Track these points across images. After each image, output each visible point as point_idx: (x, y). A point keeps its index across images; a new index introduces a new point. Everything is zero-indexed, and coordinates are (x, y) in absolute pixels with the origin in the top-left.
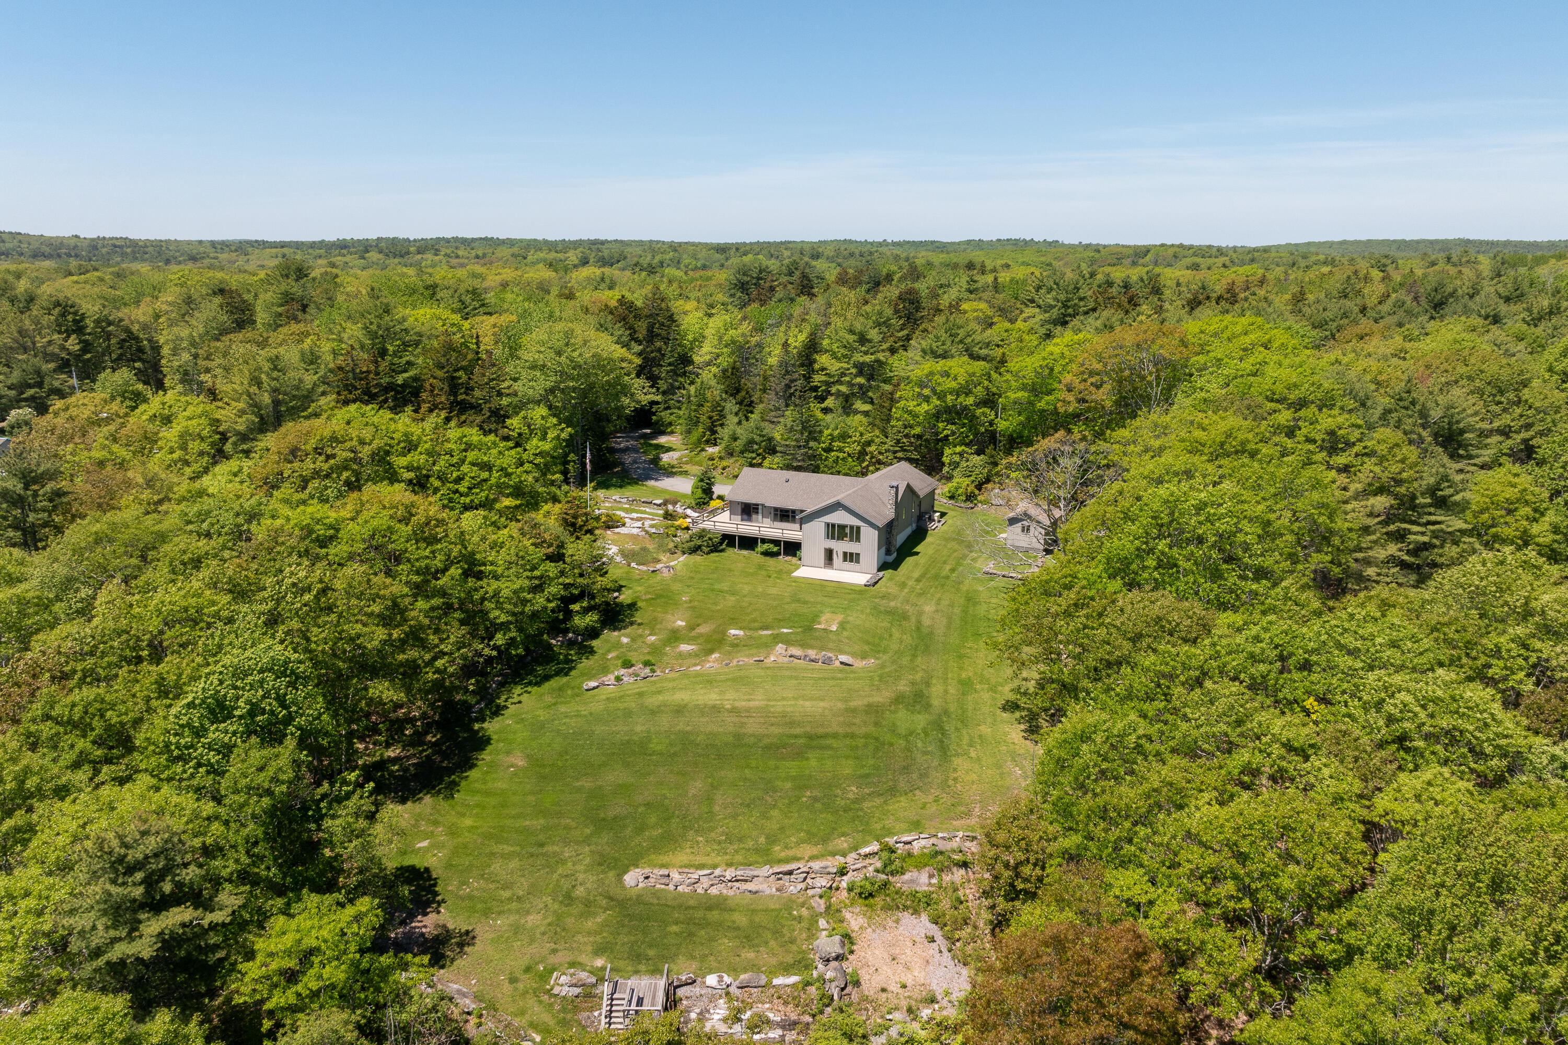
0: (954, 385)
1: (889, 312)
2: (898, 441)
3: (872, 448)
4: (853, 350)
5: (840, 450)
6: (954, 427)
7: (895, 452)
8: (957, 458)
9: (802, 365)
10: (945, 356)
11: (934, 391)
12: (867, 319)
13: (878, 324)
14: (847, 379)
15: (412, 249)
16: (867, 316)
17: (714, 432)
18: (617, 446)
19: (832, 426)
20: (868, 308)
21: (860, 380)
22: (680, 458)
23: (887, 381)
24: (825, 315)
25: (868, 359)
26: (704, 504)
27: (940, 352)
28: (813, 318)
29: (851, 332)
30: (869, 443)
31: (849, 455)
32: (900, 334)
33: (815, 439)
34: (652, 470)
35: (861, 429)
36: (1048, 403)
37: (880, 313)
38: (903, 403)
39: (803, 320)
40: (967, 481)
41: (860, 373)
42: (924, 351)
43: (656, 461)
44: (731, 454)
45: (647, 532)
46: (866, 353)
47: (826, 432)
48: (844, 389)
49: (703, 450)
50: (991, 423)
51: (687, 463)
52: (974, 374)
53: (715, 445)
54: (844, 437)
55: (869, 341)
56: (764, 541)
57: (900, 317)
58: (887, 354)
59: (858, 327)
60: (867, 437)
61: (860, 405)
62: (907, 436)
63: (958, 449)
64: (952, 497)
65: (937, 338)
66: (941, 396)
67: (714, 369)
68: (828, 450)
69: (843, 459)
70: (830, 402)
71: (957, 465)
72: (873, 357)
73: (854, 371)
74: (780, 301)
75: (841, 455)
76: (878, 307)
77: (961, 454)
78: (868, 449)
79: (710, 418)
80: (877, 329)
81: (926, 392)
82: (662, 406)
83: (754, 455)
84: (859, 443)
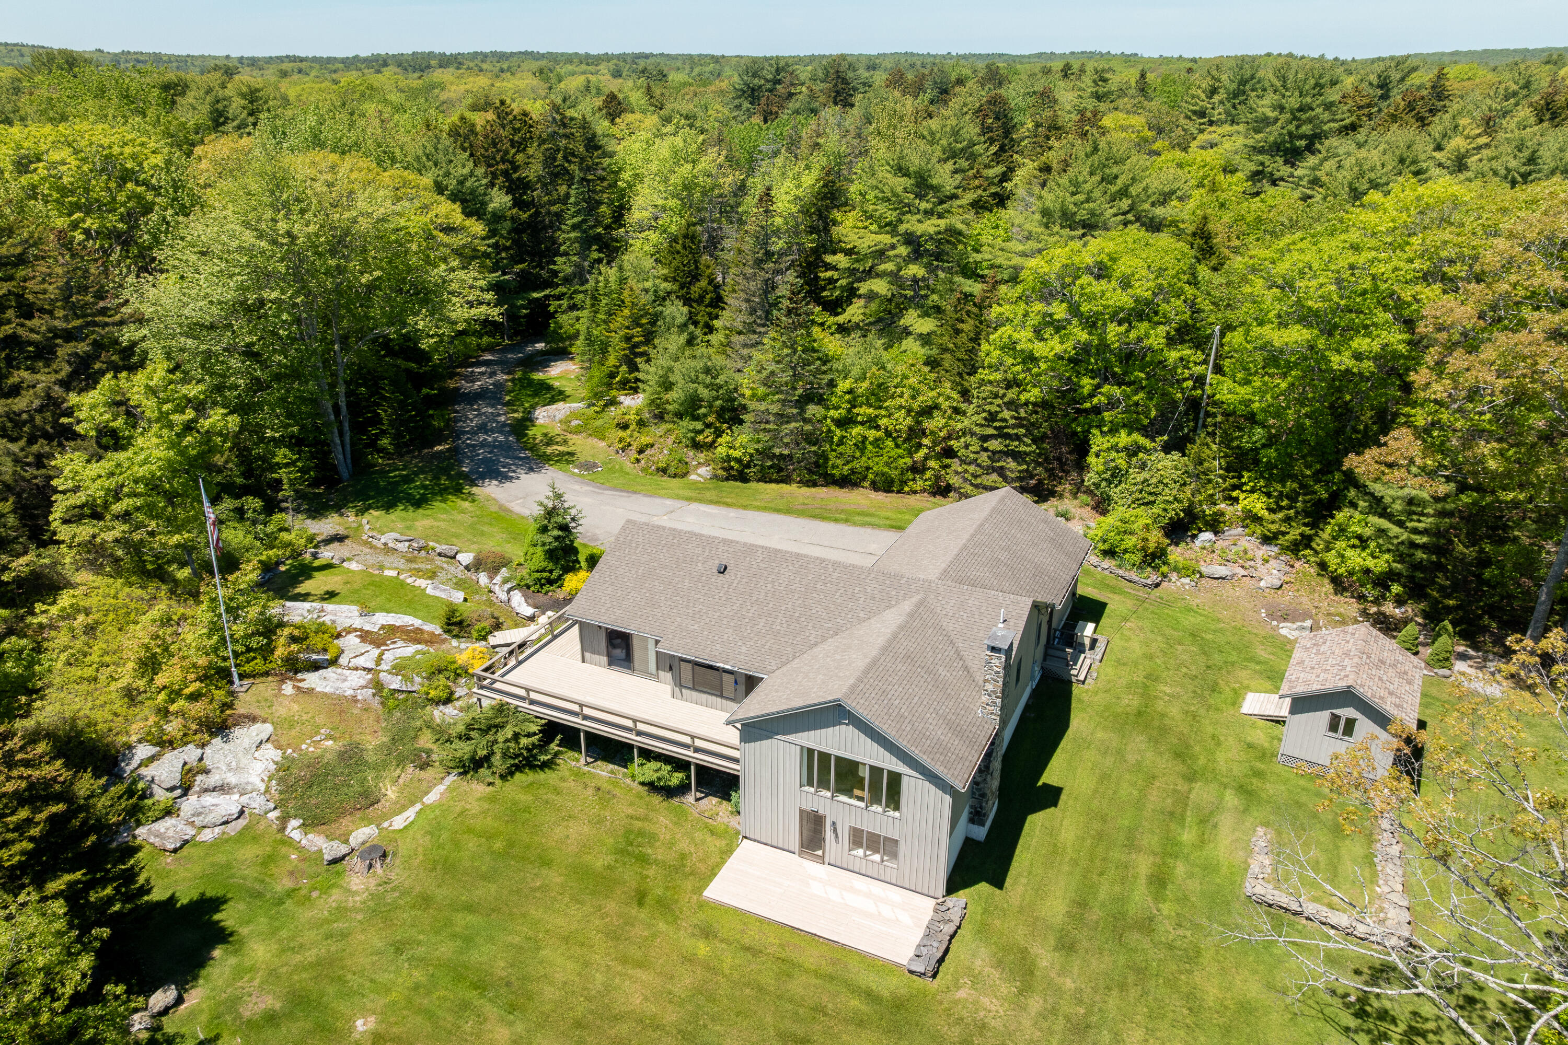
0: (1124, 299)
1: (971, 130)
2: (992, 417)
3: (935, 423)
4: (905, 209)
5: (872, 423)
6: (1117, 391)
7: (985, 438)
8: (1121, 461)
9: (812, 230)
10: (1090, 226)
11: (1074, 310)
12: (932, 143)
13: (952, 155)
14: (889, 266)
15: (433, 63)
16: (932, 140)
17: (634, 368)
18: (466, 386)
19: (856, 371)
20: (934, 124)
21: (915, 270)
22: (566, 421)
23: (970, 272)
24: (859, 136)
25: (930, 226)
26: (550, 582)
27: (1082, 215)
28: (833, 142)
29: (901, 170)
30: (928, 411)
31: (888, 434)
32: (991, 173)
33: (821, 401)
34: (505, 448)
35: (913, 381)
36: (1358, 356)
37: (956, 133)
38: (1006, 330)
39: (817, 146)
40: (1142, 517)
41: (917, 254)
42: (1046, 213)
43: (521, 427)
44: (660, 417)
45: (378, 686)
46: (928, 213)
47: (843, 385)
48: (880, 286)
49: (613, 402)
50: (1200, 381)
51: (578, 431)
52: (1161, 271)
53: (635, 390)
54: (878, 394)
55: (936, 189)
56: (647, 755)
57: (992, 141)
58: (970, 216)
59: (915, 162)
60: (928, 396)
61: (913, 320)
62: (1011, 405)
63: (1123, 438)
64: (1110, 553)
65: (1076, 187)
66: (1091, 323)
67: (654, 237)
68: (845, 423)
69: (877, 442)
70: (855, 312)
71: (1116, 476)
72: (942, 223)
73: (903, 250)
74: (797, 112)
75: (872, 434)
76: (953, 121)
77: (1133, 451)
78: (929, 424)
79: (628, 339)
80: (949, 166)
81: (1059, 311)
82: (565, 303)
83: (699, 425)
84: (909, 411)
